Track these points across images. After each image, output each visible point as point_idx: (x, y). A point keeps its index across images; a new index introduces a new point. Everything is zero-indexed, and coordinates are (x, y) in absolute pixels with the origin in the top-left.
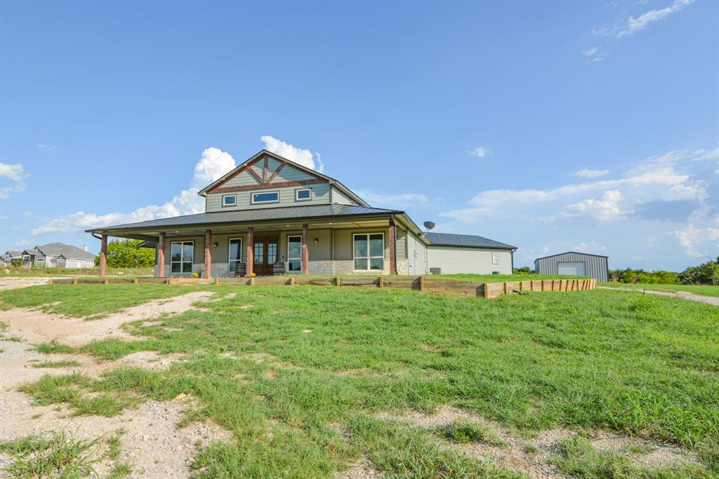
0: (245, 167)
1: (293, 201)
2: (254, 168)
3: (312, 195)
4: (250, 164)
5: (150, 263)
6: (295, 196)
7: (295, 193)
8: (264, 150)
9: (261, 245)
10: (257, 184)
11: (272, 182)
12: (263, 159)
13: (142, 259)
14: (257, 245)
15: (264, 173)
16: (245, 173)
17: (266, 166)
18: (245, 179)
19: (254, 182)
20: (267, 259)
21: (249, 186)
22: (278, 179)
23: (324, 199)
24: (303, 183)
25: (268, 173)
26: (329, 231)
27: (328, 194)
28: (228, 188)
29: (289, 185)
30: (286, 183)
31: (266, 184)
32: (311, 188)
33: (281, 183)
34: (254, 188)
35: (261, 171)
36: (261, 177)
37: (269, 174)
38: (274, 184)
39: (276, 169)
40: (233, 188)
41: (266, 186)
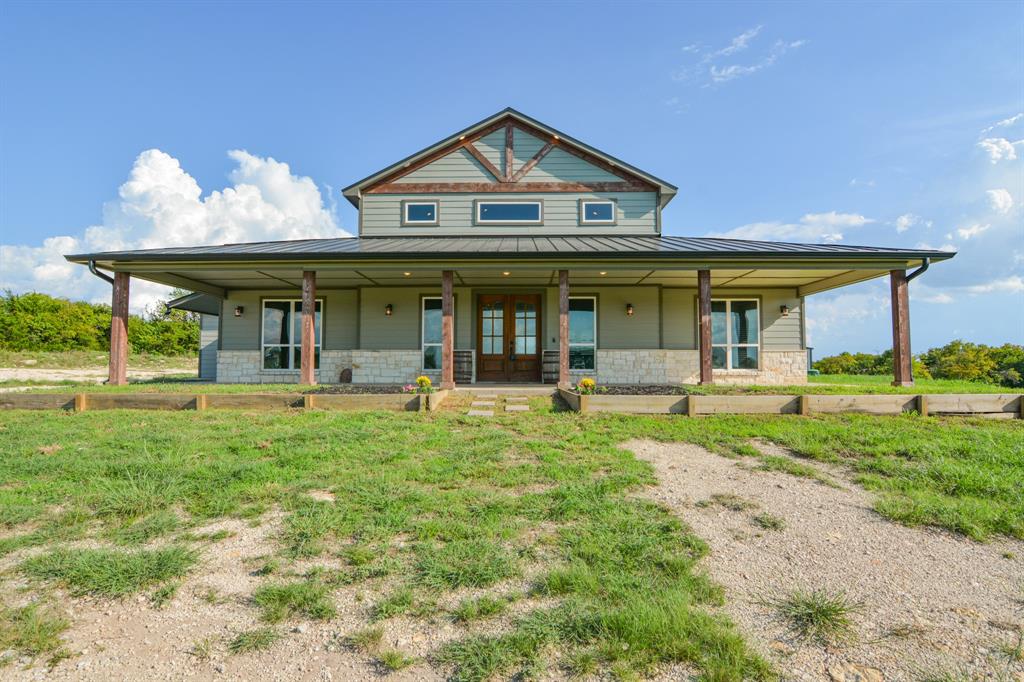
0: (459, 142)
1: (576, 223)
2: (479, 145)
3: (618, 213)
4: (469, 138)
5: (64, 341)
6: (579, 214)
7: (579, 207)
8: (509, 109)
9: (499, 313)
10: (487, 181)
11: (524, 181)
12: (503, 130)
13: (46, 334)
14: (487, 314)
15: (505, 161)
16: (457, 156)
17: (509, 144)
18: (456, 168)
19: (482, 178)
20: (513, 343)
21: (468, 186)
22: (537, 175)
23: (643, 224)
24: (599, 188)
25: (515, 161)
26: (656, 289)
27: (651, 215)
28: (416, 186)
29: (565, 190)
30: (559, 185)
31: (511, 184)
32: (615, 200)
33: (547, 185)
34: (483, 190)
35: (498, 155)
36: (499, 168)
37: (517, 164)
38: (529, 185)
39: (534, 154)
40: (429, 186)
41: (510, 187)
